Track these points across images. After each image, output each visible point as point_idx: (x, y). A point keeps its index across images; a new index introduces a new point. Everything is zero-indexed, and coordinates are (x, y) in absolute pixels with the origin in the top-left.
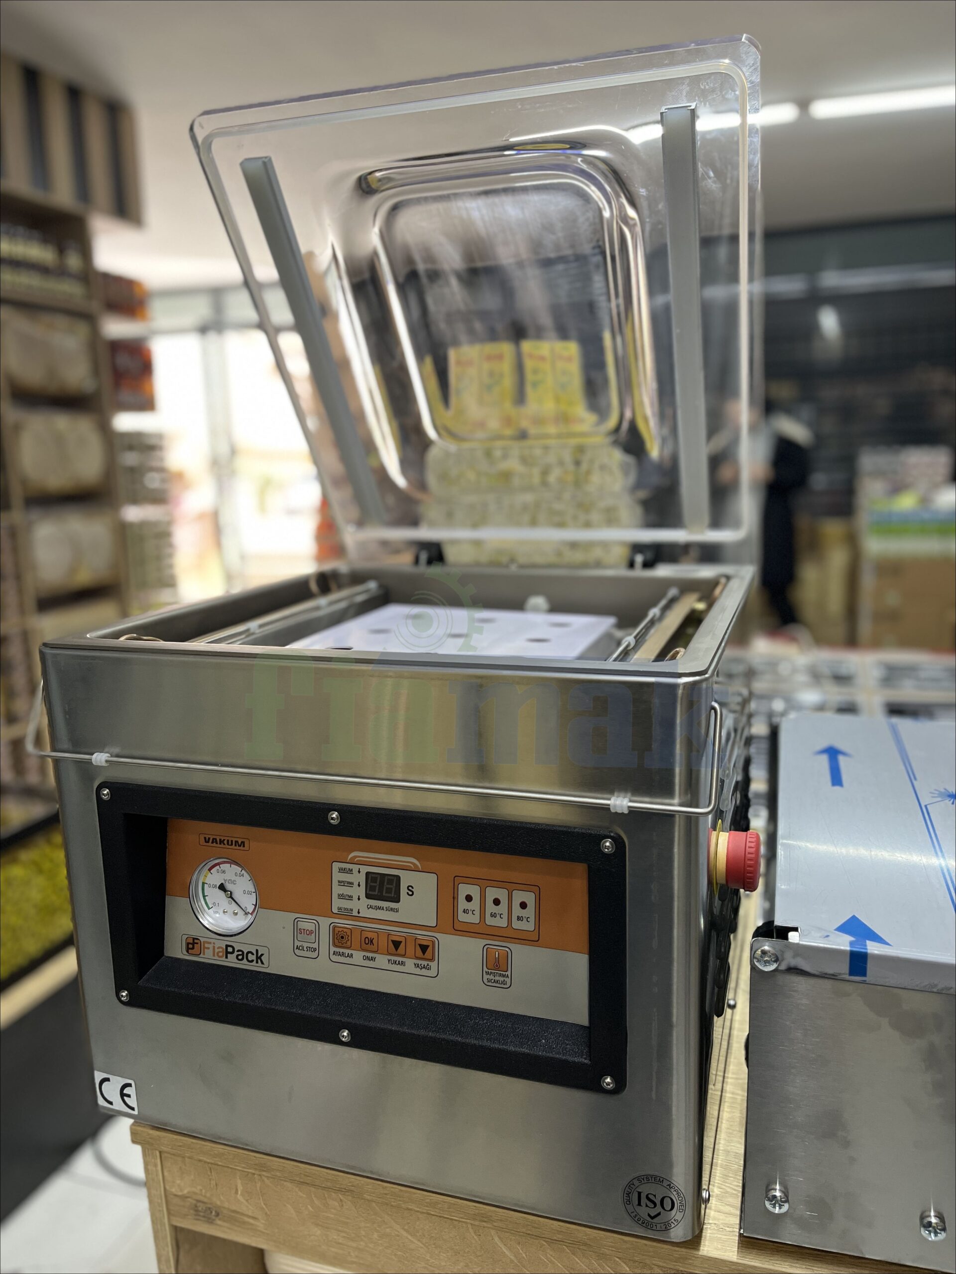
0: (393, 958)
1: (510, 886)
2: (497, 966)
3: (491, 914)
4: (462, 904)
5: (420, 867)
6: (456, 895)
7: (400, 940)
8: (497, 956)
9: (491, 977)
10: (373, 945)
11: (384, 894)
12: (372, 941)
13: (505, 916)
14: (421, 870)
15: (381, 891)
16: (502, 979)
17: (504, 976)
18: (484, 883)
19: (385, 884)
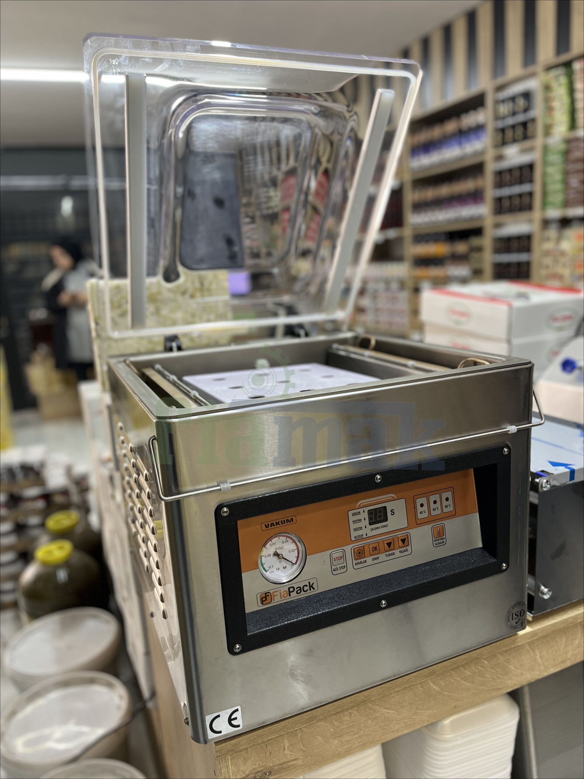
0: (388, 553)
1: (439, 491)
2: (439, 535)
3: (433, 509)
4: (419, 509)
5: (396, 497)
6: (415, 506)
7: (390, 541)
8: (438, 530)
9: (437, 542)
10: (377, 550)
11: (378, 519)
12: (376, 548)
13: (440, 508)
14: (396, 499)
15: (376, 518)
16: (441, 541)
17: (443, 539)
18: (427, 495)
19: (378, 513)
